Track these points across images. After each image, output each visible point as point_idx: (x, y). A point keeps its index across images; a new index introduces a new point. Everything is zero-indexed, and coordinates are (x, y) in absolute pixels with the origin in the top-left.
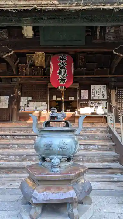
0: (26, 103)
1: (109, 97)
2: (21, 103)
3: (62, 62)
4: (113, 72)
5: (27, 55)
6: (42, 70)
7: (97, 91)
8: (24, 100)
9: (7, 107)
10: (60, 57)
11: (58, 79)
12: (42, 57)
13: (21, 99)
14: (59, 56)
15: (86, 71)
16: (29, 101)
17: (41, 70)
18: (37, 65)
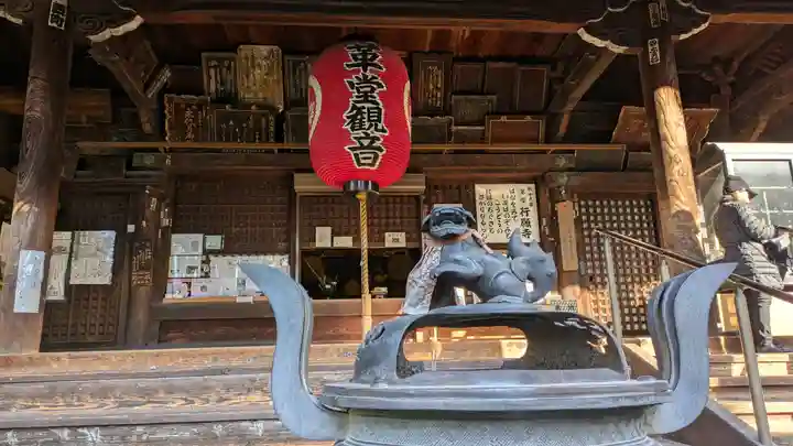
0: (197, 261)
1: (551, 231)
2: (174, 262)
3: (366, 77)
4: (562, 130)
5: (204, 55)
6: (268, 122)
7: (498, 210)
8: (185, 249)
9: (106, 280)
10: (355, 57)
11: (346, 148)
12: (270, 68)
13: (173, 245)
14: (350, 52)
15: (454, 128)
16: (207, 252)
17: (264, 120)
18: (249, 96)
